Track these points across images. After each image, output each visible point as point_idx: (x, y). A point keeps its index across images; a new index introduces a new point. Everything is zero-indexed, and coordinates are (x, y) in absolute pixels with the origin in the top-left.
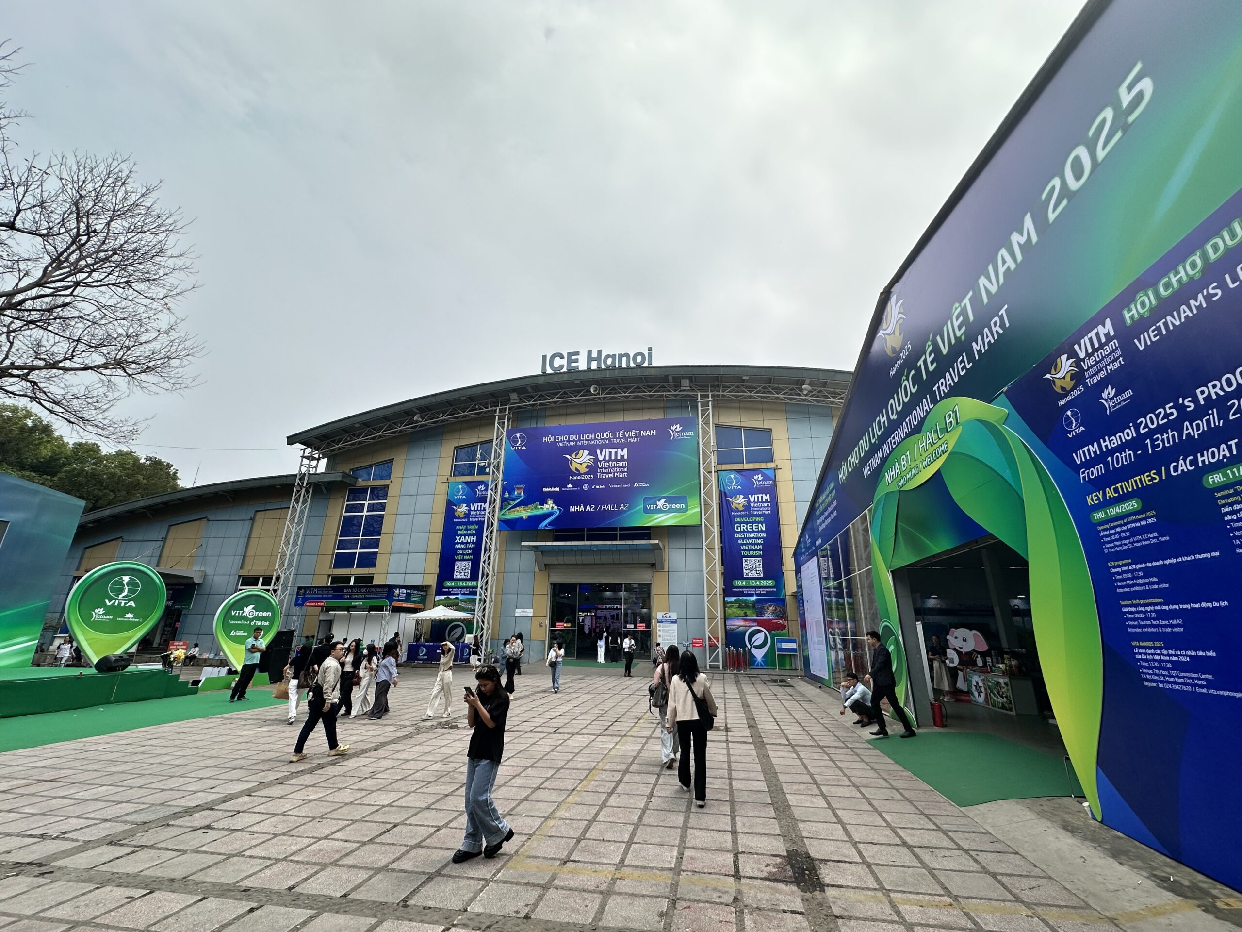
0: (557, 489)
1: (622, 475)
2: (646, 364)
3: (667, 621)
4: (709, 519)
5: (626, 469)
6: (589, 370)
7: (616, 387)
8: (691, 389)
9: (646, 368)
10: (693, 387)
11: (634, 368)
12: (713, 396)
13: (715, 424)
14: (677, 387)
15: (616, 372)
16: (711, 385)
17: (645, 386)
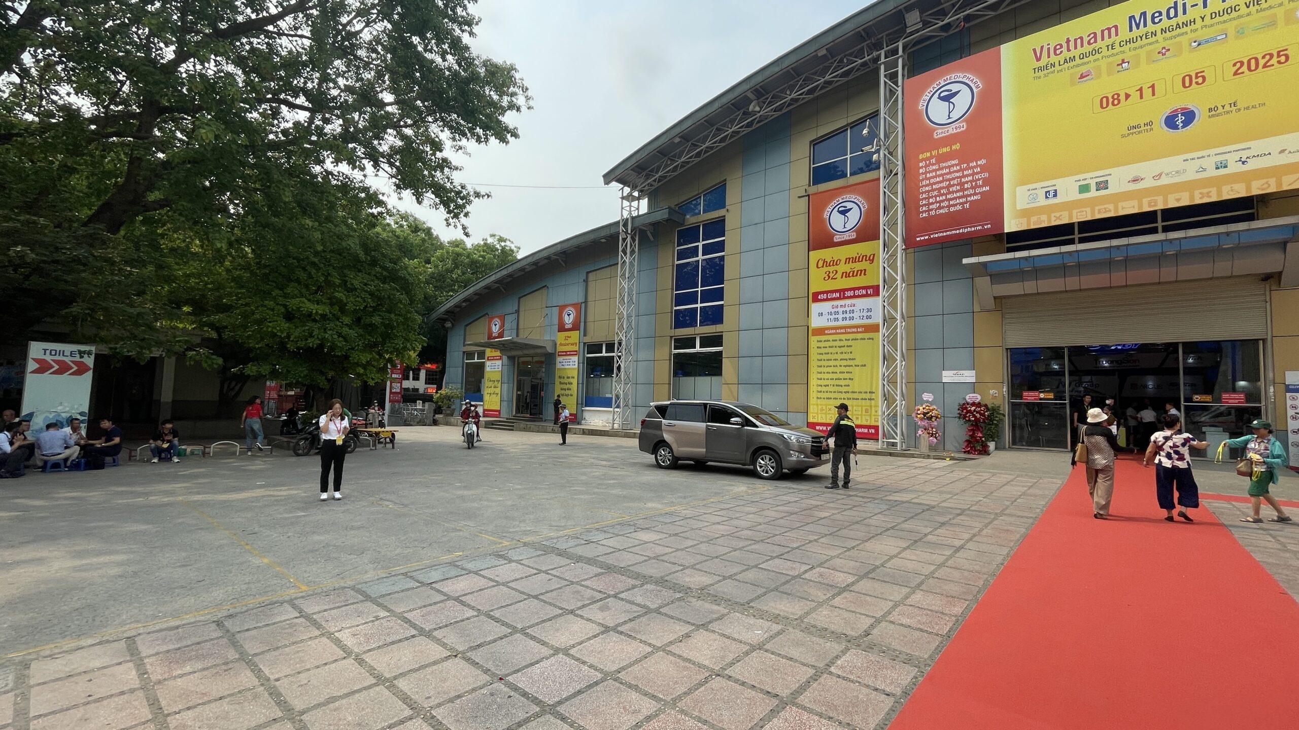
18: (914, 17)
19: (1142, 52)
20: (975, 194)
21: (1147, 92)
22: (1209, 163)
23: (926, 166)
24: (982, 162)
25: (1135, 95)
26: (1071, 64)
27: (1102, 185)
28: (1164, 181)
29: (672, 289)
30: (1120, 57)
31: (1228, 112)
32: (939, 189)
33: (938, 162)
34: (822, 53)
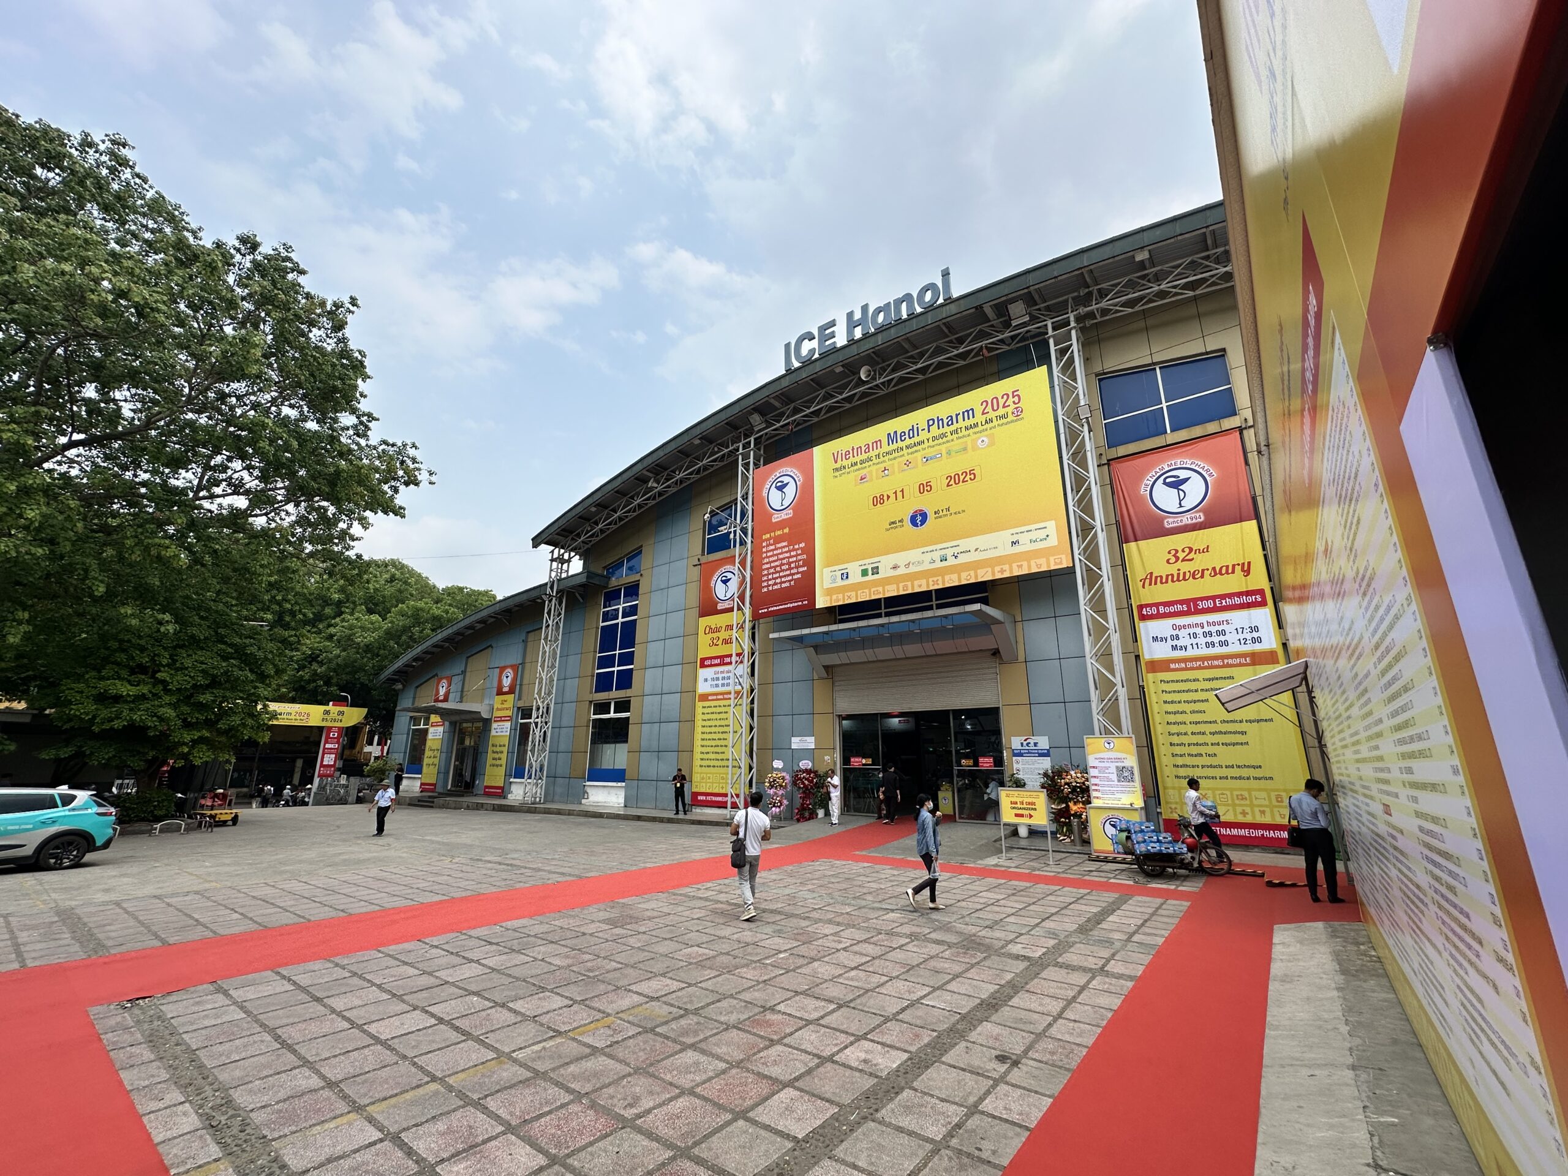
2: (941, 301)
3: (1030, 753)
6: (852, 342)
7: (901, 359)
8: (1034, 319)
9: (942, 305)
10: (1035, 313)
11: (921, 314)
12: (1078, 319)
13: (1097, 375)
14: (1007, 325)
15: (893, 330)
16: (1073, 299)
17: (951, 342)
18: (756, 419)
19: (896, 462)
20: (798, 573)
21: (899, 494)
22: (937, 556)
23: (767, 546)
24: (802, 545)
25: (893, 496)
26: (856, 467)
27: (876, 570)
28: (913, 569)
29: (595, 651)
30: (882, 466)
31: (946, 515)
32: (775, 567)
33: (774, 544)
34: (697, 442)
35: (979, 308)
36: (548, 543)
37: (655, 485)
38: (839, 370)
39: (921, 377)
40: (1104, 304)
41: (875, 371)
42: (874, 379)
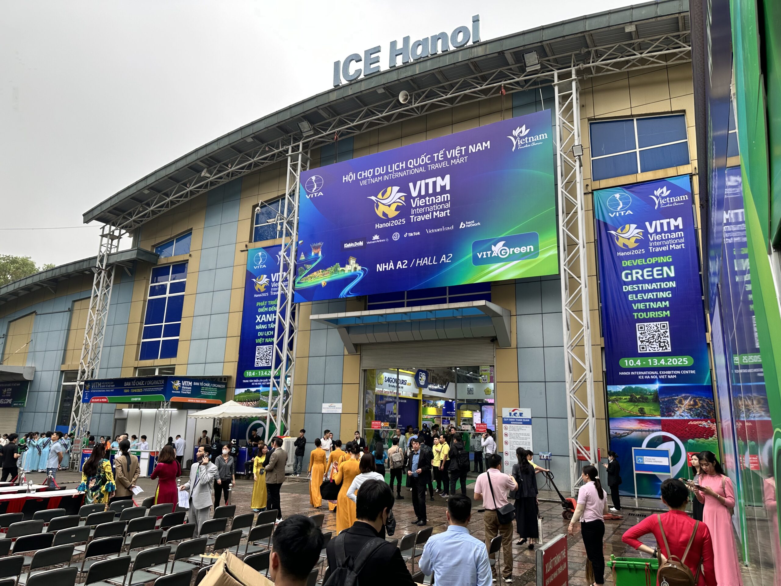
0: (361, 243)
1: (443, 214)
2: (470, 43)
3: (516, 421)
4: (574, 265)
5: (448, 205)
6: (393, 69)
7: (434, 88)
8: (544, 68)
9: (471, 47)
10: (545, 63)
11: (454, 52)
12: (578, 72)
13: (589, 120)
14: (522, 69)
15: (429, 63)
16: (575, 55)
17: (476, 78)
18: (305, 126)
29: (141, 322)
34: (250, 140)
35: (501, 53)
36: (99, 219)
37: (208, 175)
38: (381, 91)
39: (449, 106)
40: (598, 63)
41: (411, 96)
42: (410, 102)
